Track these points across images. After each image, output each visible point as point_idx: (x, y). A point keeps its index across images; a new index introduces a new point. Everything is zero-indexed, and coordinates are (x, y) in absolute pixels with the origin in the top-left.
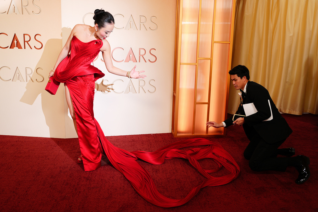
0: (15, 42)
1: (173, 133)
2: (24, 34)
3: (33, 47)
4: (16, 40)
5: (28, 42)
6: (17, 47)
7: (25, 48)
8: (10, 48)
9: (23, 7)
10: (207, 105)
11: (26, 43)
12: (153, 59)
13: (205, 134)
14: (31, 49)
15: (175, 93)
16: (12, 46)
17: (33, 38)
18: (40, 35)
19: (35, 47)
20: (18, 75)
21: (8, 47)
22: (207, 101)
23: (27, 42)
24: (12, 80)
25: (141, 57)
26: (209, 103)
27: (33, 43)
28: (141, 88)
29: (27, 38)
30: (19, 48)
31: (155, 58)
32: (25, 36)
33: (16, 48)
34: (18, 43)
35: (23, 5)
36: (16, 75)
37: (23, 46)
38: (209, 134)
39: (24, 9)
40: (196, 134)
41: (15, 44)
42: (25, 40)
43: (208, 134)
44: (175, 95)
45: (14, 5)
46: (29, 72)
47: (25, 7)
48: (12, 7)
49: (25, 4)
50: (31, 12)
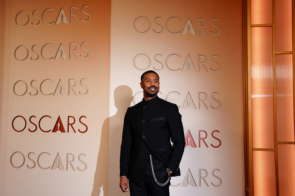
0: (59, 125)
2: (69, 117)
3: (77, 130)
4: (60, 123)
5: (73, 125)
6: (60, 130)
7: (68, 132)
8: (53, 132)
9: (70, 87)
12: (217, 143)
14: (75, 132)
15: (248, 187)
16: (55, 130)
17: (77, 120)
18: (86, 117)
19: (79, 130)
20: (58, 162)
21: (50, 130)
23: (71, 125)
24: (51, 168)
25: (201, 141)
27: (77, 126)
28: (202, 180)
29: (71, 121)
30: (62, 132)
32: (70, 118)
33: (59, 132)
34: (61, 126)
36: (55, 162)
37: (66, 130)
39: (71, 90)
41: (58, 127)
42: (69, 123)
44: (249, 190)
45: (61, 86)
46: (70, 158)
47: (72, 87)
48: (59, 88)
49: (72, 84)
50: (77, 92)
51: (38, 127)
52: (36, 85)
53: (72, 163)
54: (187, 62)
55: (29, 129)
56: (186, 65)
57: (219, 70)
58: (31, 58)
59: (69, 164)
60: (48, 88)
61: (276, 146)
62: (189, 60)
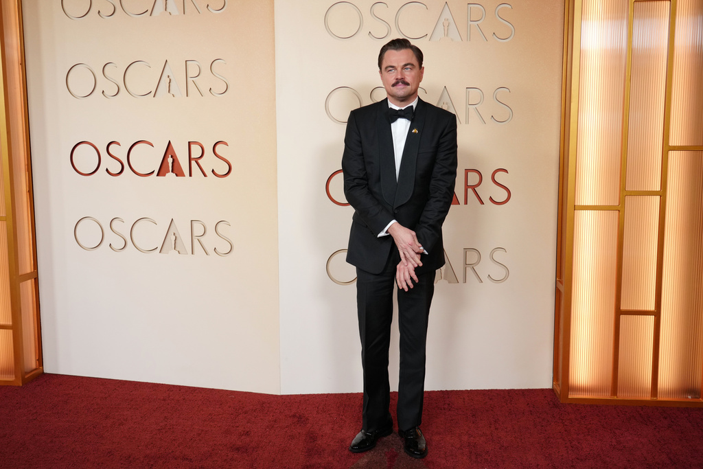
0: (170, 160)
1: (558, 390)
2: (189, 142)
3: (208, 172)
4: (172, 157)
5: (199, 161)
6: (172, 172)
7: (190, 175)
8: (158, 175)
9: (189, 79)
10: (652, 318)
11: (193, 163)
13: (648, 397)
14: (205, 175)
15: (561, 282)
16: (161, 172)
17: (209, 150)
18: (226, 144)
19: (213, 171)
20: (173, 238)
21: (153, 172)
22: (652, 307)
23: (196, 160)
24: (159, 249)
26: (657, 314)
27: (209, 162)
28: (469, 270)
29: (196, 152)
30: (177, 175)
31: (505, 194)
32: (192, 146)
33: (170, 175)
34: (175, 164)
35: (189, 75)
36: (168, 239)
37: (186, 171)
38: (660, 398)
39: (191, 85)
40: (621, 396)
41: (169, 165)
42: (192, 157)
43: (657, 397)
44: (562, 288)
45: (168, 77)
46: (198, 230)
47: (194, 79)
48: (165, 81)
49: (193, 71)
50: (205, 90)
51: (125, 165)
52: (115, 73)
53: (202, 239)
54: (442, 20)
55: (107, 170)
56: (440, 27)
57: (511, 37)
58: (99, 12)
59: (196, 241)
60: (142, 80)
61: (622, 202)
62: (447, 14)
